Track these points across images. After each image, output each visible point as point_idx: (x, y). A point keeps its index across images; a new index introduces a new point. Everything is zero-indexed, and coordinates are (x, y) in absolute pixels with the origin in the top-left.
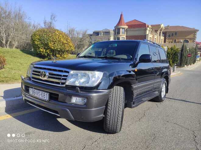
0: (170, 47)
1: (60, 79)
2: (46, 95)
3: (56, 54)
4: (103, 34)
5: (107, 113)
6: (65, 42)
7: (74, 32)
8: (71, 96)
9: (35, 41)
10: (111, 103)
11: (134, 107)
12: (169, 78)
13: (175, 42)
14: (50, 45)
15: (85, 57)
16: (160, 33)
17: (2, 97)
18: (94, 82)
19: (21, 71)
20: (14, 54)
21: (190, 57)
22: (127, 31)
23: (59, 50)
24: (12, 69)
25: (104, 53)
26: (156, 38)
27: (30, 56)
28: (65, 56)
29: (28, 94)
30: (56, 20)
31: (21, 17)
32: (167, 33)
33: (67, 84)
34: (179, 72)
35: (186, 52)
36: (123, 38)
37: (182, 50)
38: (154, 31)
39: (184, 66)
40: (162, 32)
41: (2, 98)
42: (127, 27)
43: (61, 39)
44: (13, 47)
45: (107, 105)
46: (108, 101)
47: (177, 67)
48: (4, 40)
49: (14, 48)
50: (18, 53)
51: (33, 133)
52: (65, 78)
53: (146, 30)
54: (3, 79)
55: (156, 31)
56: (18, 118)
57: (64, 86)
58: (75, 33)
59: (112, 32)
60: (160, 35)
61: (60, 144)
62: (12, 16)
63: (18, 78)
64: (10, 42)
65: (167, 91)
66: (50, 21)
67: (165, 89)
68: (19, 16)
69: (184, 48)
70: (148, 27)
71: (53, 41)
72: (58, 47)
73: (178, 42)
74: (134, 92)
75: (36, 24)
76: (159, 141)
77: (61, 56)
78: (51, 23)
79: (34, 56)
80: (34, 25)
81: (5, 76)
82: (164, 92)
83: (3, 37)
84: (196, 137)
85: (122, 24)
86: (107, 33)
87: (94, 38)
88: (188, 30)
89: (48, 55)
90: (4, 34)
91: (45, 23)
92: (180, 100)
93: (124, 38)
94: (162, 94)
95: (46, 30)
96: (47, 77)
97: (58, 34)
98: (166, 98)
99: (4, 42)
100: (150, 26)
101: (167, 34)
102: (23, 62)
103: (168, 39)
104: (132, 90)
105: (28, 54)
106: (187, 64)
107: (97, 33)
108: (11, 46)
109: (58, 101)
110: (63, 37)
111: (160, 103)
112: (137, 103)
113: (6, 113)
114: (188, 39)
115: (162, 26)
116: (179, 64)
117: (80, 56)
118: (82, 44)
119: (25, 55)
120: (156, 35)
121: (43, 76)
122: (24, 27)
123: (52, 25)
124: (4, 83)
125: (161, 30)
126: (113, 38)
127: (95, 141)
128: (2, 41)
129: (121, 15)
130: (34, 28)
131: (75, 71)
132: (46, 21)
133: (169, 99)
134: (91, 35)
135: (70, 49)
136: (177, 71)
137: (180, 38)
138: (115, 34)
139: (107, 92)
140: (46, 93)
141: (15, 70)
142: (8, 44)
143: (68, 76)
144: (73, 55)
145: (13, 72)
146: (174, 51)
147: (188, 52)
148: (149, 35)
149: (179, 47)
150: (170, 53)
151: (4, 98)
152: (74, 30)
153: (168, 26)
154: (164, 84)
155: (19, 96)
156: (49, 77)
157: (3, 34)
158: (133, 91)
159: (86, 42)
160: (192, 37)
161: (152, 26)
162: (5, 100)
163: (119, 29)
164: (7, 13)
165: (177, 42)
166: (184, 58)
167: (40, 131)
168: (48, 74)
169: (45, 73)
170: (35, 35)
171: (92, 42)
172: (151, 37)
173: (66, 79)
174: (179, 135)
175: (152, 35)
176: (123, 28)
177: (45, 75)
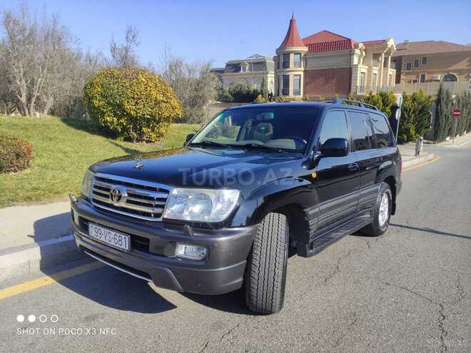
0: (409, 94)
1: (150, 206)
2: (123, 240)
3: (141, 127)
4: (250, 69)
5: (250, 273)
6: (160, 98)
7: (181, 68)
8: (174, 242)
9: (92, 98)
10: (258, 253)
11: (311, 255)
12: (397, 180)
13: (424, 82)
14: (127, 106)
15: (204, 145)
16: (386, 59)
17: (31, 236)
18: (221, 211)
19: (65, 171)
20: (47, 130)
21: (459, 117)
22: (305, 59)
23: (148, 117)
24: (45, 167)
25: (247, 129)
26: (376, 72)
27: (84, 133)
28: (162, 130)
29: (87, 236)
30: (139, 43)
31: (60, 39)
32: (403, 58)
33: (165, 217)
34: (431, 156)
35: (450, 105)
36: (298, 75)
37: (438, 101)
38: (371, 56)
39: (443, 139)
40: (392, 58)
41: (32, 240)
42: (306, 49)
43: (153, 92)
44: (43, 110)
45: (250, 258)
46: (252, 248)
47: (428, 143)
48: (24, 95)
49: (46, 112)
50: (57, 128)
51: (100, 316)
52: (162, 204)
53: (351, 54)
54: (30, 194)
55: (376, 56)
56: (68, 283)
57: (160, 219)
58: (184, 70)
59: (270, 62)
60: (385, 65)
61: (156, 340)
62: (38, 37)
63: (60, 190)
64: (38, 98)
65: (392, 210)
66: (125, 45)
67: (387, 206)
68: (54, 38)
69: (444, 95)
70: (356, 46)
71: (134, 98)
72: (145, 111)
73: (431, 81)
74: (311, 224)
75: (93, 52)
76: (363, 329)
77: (153, 131)
78: (127, 50)
79: (93, 132)
80: (88, 55)
81: (33, 185)
82: (386, 213)
83: (21, 89)
84: (444, 318)
85: (294, 43)
86: (259, 65)
87: (228, 77)
88: (454, 50)
89: (125, 129)
90: (23, 81)
91: (113, 50)
92: (423, 230)
93: (300, 75)
94: (380, 218)
95: (116, 73)
96: (125, 200)
97: (144, 80)
98: (391, 225)
99: (23, 99)
100: (361, 45)
101: (403, 61)
102: (70, 149)
103: (407, 74)
104: (306, 218)
105: (79, 129)
106: (450, 133)
107: (235, 67)
108: (40, 107)
109: (149, 253)
110: (156, 86)
111: (376, 238)
112: (318, 246)
113: (42, 274)
114: (455, 71)
115: (391, 43)
116: (432, 136)
117: (194, 141)
118: (201, 95)
119: (73, 130)
120: (376, 66)
121: (116, 198)
122: (67, 60)
123: (130, 54)
124: (32, 203)
125: (387, 54)
126: (273, 76)
127: (227, 332)
128: (19, 97)
129: (291, 21)
130: (88, 62)
131: (181, 190)
132: (115, 44)
133: (399, 228)
134: (222, 71)
135: (172, 115)
136: (426, 153)
137: (435, 70)
138: (279, 68)
139: (250, 232)
140: (124, 236)
141: (53, 169)
142: (33, 104)
143: (166, 199)
144: (179, 124)
145: (50, 174)
146: (419, 104)
147: (453, 104)
148: (359, 66)
149: (431, 94)
150: (410, 109)
151: (36, 241)
152: (181, 63)
153: (405, 44)
154: (385, 195)
155: (66, 235)
156: (128, 201)
157: (20, 81)
158: (307, 223)
159: (210, 91)
160: (465, 68)
161: (365, 43)
162: (39, 245)
163: (287, 55)
164: (27, 32)
165: (428, 81)
166: (443, 121)
167: (115, 311)
168: (126, 195)
169: (119, 192)
170: (92, 84)
171: (224, 89)
172: (365, 71)
173: (162, 207)
174: (409, 314)
175: (367, 67)
176: (296, 53)
177: (120, 198)
